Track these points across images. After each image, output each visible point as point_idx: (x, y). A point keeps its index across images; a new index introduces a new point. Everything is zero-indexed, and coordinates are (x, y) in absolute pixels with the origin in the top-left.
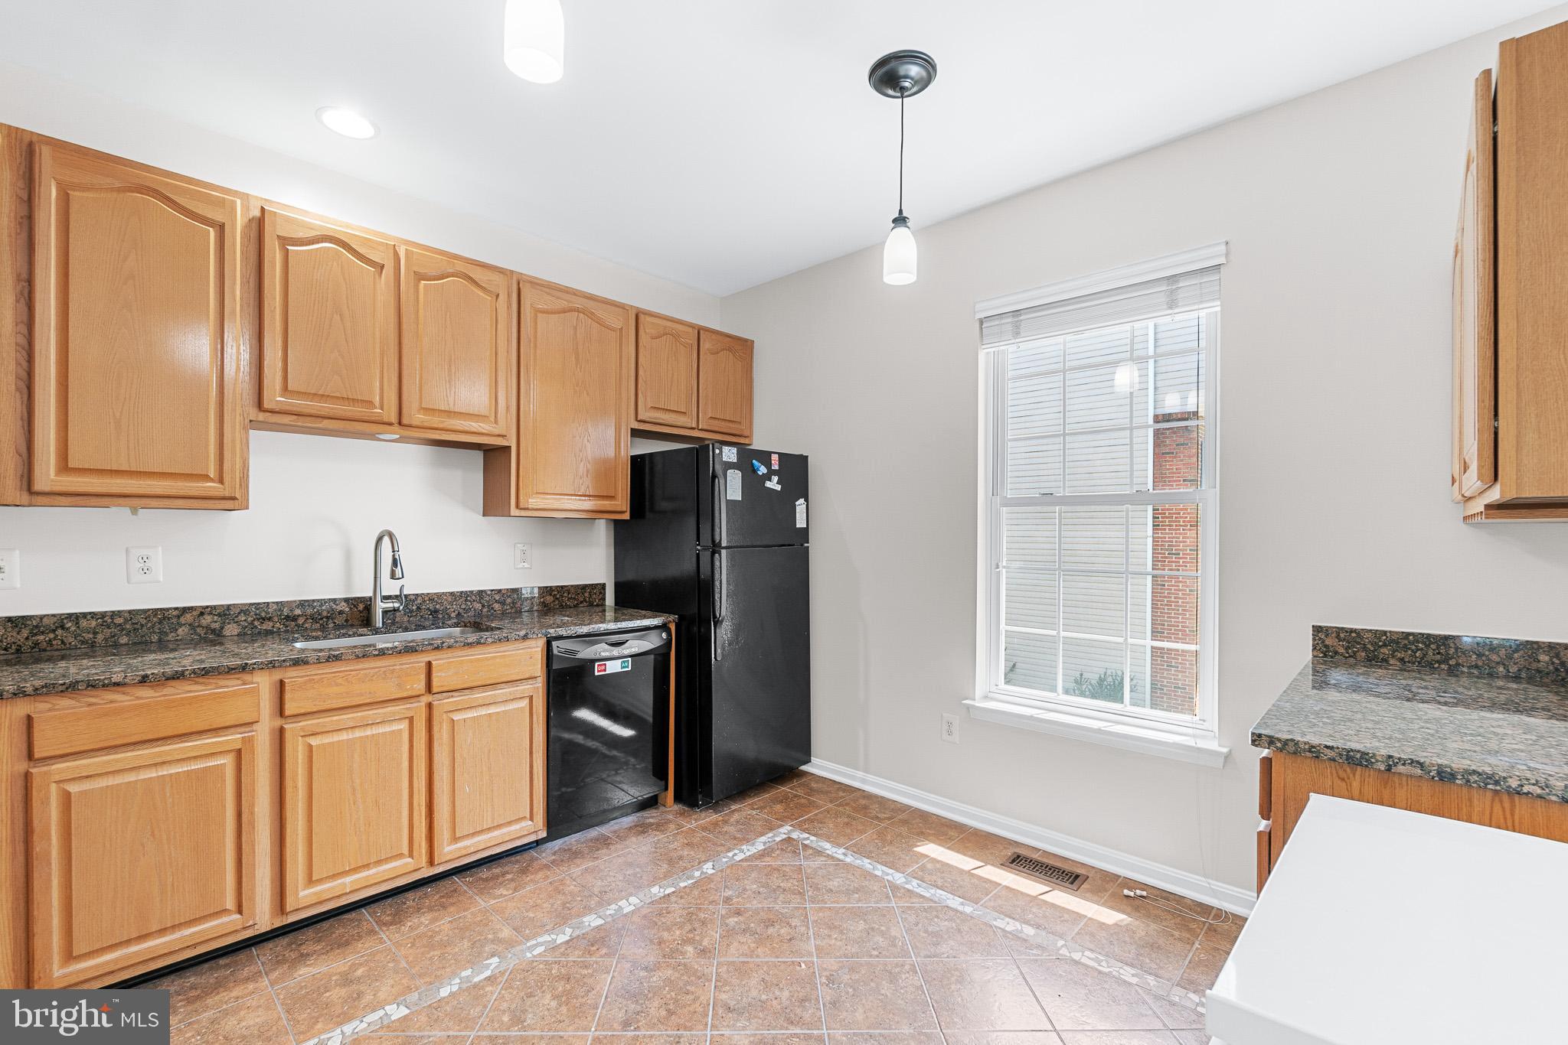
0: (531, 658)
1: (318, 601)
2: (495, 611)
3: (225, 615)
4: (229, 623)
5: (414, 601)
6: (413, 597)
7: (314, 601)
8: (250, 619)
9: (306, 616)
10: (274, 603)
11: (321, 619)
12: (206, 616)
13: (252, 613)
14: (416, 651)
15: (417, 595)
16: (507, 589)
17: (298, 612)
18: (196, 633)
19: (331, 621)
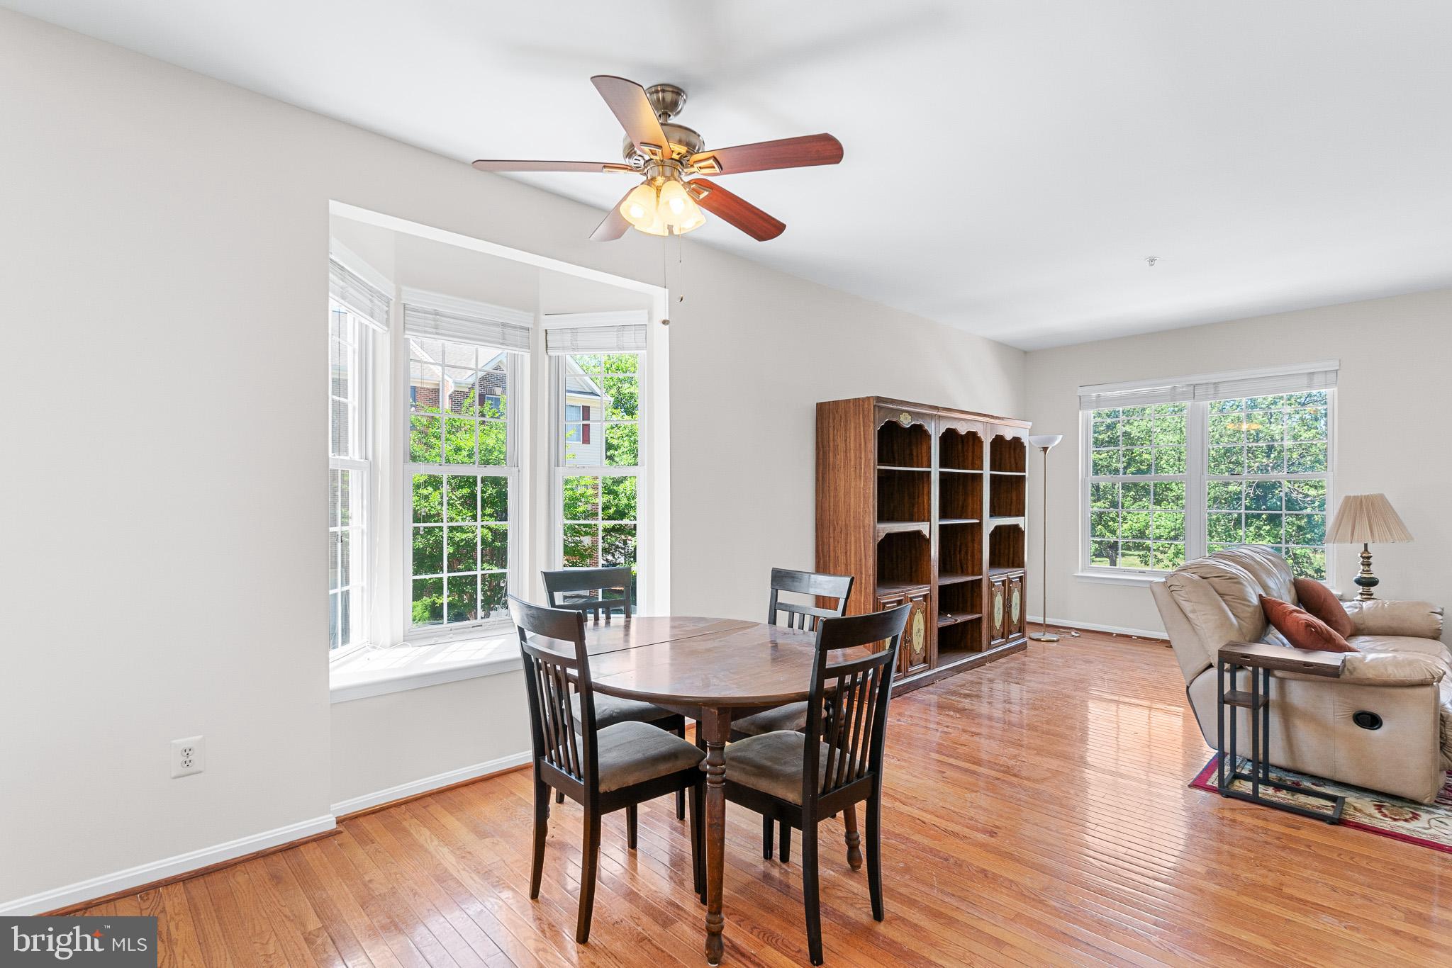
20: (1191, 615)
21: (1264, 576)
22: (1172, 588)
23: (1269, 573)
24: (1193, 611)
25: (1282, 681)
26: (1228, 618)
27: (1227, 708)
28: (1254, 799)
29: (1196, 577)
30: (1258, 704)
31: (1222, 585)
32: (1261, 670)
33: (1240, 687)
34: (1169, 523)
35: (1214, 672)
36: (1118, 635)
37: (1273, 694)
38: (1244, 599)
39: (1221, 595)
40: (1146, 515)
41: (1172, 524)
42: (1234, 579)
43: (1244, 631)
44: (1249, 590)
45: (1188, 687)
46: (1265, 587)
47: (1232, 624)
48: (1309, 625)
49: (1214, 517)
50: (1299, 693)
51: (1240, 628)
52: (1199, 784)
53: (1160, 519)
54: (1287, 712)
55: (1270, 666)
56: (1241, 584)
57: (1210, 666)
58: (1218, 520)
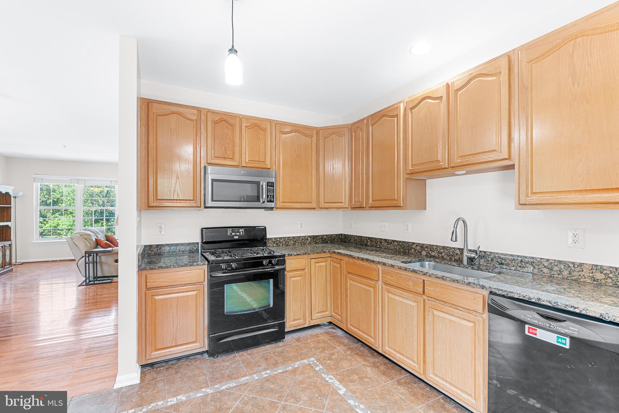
0: (474, 299)
1: (449, 247)
2: (544, 273)
3: (422, 247)
4: (423, 250)
5: (489, 255)
6: (489, 254)
7: (447, 247)
8: (429, 250)
9: (445, 253)
10: (435, 245)
11: (450, 255)
12: (418, 247)
13: (429, 248)
14: (417, 273)
15: (491, 252)
16: (555, 260)
17: (442, 251)
18: (415, 252)
19: (453, 257)
20: (77, 245)
21: (97, 234)
22: (72, 239)
23: (99, 233)
24: (78, 244)
25: (100, 256)
26: (87, 244)
27: (87, 265)
28: (94, 284)
29: (79, 235)
30: (95, 263)
31: (86, 237)
32: (95, 254)
33: (90, 260)
34: (68, 223)
35: (84, 258)
36: (51, 261)
37: (98, 260)
38: (92, 240)
39: (86, 239)
40: (58, 220)
41: (69, 223)
42: (89, 235)
43: (92, 247)
44: (93, 237)
45: (77, 264)
46: (97, 237)
47: (88, 245)
48: (106, 243)
49: (86, 220)
50: (104, 258)
51: (90, 247)
52: (81, 285)
53: (64, 222)
54: (101, 263)
55: (97, 253)
56: (91, 236)
57: (83, 257)
58: (88, 221)
